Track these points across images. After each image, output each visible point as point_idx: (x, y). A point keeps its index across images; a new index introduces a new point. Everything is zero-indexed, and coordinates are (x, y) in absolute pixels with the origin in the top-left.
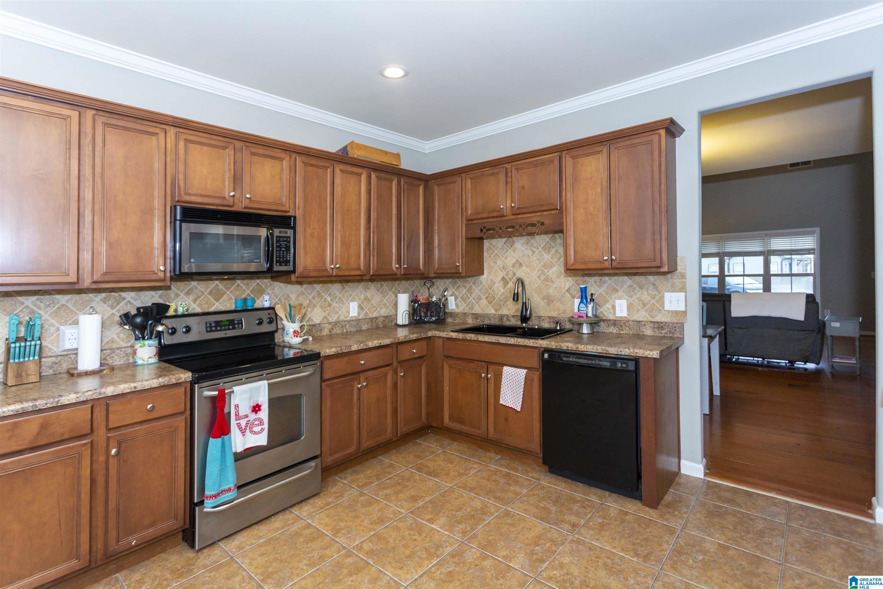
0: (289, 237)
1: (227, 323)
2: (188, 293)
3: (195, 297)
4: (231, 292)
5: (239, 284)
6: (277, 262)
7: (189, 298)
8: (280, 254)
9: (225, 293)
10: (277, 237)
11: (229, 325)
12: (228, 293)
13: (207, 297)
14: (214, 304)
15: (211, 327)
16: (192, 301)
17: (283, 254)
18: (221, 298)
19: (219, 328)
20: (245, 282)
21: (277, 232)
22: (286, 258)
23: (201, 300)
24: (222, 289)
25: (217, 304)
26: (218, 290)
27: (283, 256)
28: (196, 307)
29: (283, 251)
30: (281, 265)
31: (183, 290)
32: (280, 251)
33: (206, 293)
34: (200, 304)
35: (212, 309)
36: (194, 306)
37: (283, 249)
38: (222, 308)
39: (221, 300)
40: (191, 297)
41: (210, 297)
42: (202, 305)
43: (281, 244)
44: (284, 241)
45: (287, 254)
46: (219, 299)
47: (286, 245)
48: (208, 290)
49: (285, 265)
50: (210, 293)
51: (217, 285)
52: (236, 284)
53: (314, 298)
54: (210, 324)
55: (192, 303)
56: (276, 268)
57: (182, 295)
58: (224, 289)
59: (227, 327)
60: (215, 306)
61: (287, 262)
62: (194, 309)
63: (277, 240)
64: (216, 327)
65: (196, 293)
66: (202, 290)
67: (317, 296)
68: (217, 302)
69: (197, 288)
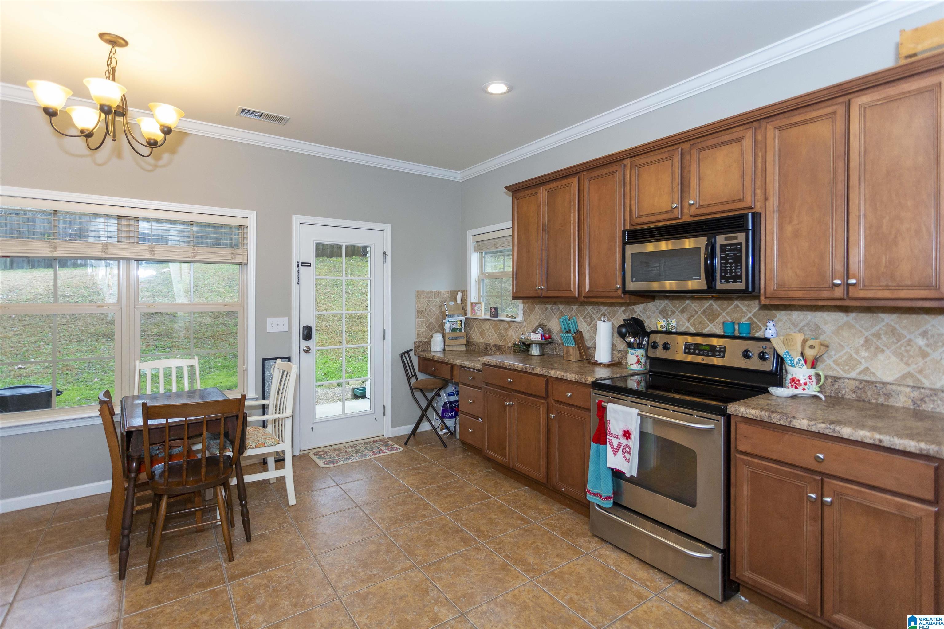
0: (741, 244)
1: (708, 348)
2: (682, 311)
3: (689, 316)
4: (727, 314)
5: (737, 305)
6: (722, 278)
7: (683, 316)
8: (726, 267)
9: (720, 314)
10: (721, 246)
11: (708, 351)
12: (724, 314)
13: (701, 317)
14: (708, 326)
15: (689, 349)
16: (686, 319)
17: (731, 267)
18: (716, 319)
19: (697, 352)
20: (746, 302)
21: (721, 240)
22: (736, 272)
23: (694, 320)
24: (717, 310)
25: (711, 325)
26: (713, 310)
27: (731, 270)
28: (690, 326)
29: (731, 263)
30: (727, 282)
31: (678, 307)
32: (726, 264)
33: (699, 313)
34: (694, 324)
35: (705, 331)
36: (688, 324)
37: (730, 261)
38: (717, 331)
39: (716, 321)
40: (686, 316)
41: (703, 317)
42: (696, 325)
43: (727, 255)
44: (732, 250)
45: (736, 267)
46: (714, 321)
47: (734, 254)
48: (702, 310)
49: (733, 282)
50: (704, 313)
51: (711, 305)
52: (734, 305)
53: (877, 335)
54: (690, 345)
55: (686, 322)
56: (720, 285)
57: (677, 312)
58: (719, 309)
59: (706, 353)
60: (709, 327)
61: (737, 278)
62: (688, 327)
63: (721, 249)
64: (695, 349)
65: (689, 312)
66: (695, 308)
67: (886, 333)
68: (711, 323)
69: (691, 306)
